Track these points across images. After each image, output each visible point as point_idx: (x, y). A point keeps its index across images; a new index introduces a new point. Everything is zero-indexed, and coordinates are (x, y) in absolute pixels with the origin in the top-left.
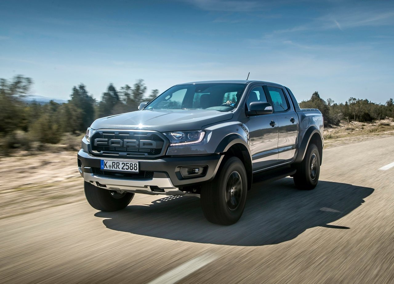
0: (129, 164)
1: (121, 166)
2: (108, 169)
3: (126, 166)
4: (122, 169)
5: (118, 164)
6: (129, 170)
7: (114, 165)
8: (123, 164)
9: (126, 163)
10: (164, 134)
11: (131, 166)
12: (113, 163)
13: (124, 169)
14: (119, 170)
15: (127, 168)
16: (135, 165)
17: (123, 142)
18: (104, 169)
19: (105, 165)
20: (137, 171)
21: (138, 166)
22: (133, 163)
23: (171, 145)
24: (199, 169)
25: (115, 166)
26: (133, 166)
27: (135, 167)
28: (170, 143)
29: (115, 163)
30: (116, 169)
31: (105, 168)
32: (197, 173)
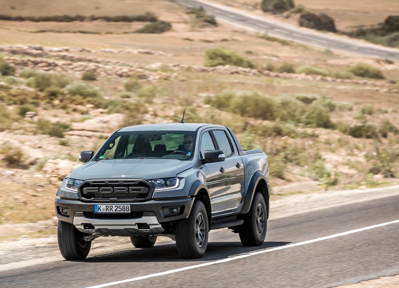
0: (122, 206)
1: (114, 209)
2: (102, 212)
3: (119, 208)
4: (115, 211)
5: (111, 207)
6: (122, 211)
7: (107, 208)
8: (116, 207)
9: (119, 206)
10: (149, 181)
11: (123, 208)
12: (106, 206)
13: (118, 211)
14: (113, 212)
15: (120, 210)
16: (128, 207)
17: (114, 190)
18: (98, 212)
19: (99, 208)
20: (129, 212)
21: (129, 208)
22: (126, 206)
23: (155, 190)
24: (177, 208)
25: (109, 209)
26: (126, 208)
27: (127, 208)
28: (154, 189)
29: (108, 206)
30: (109, 212)
31: (100, 211)
32: (176, 212)
